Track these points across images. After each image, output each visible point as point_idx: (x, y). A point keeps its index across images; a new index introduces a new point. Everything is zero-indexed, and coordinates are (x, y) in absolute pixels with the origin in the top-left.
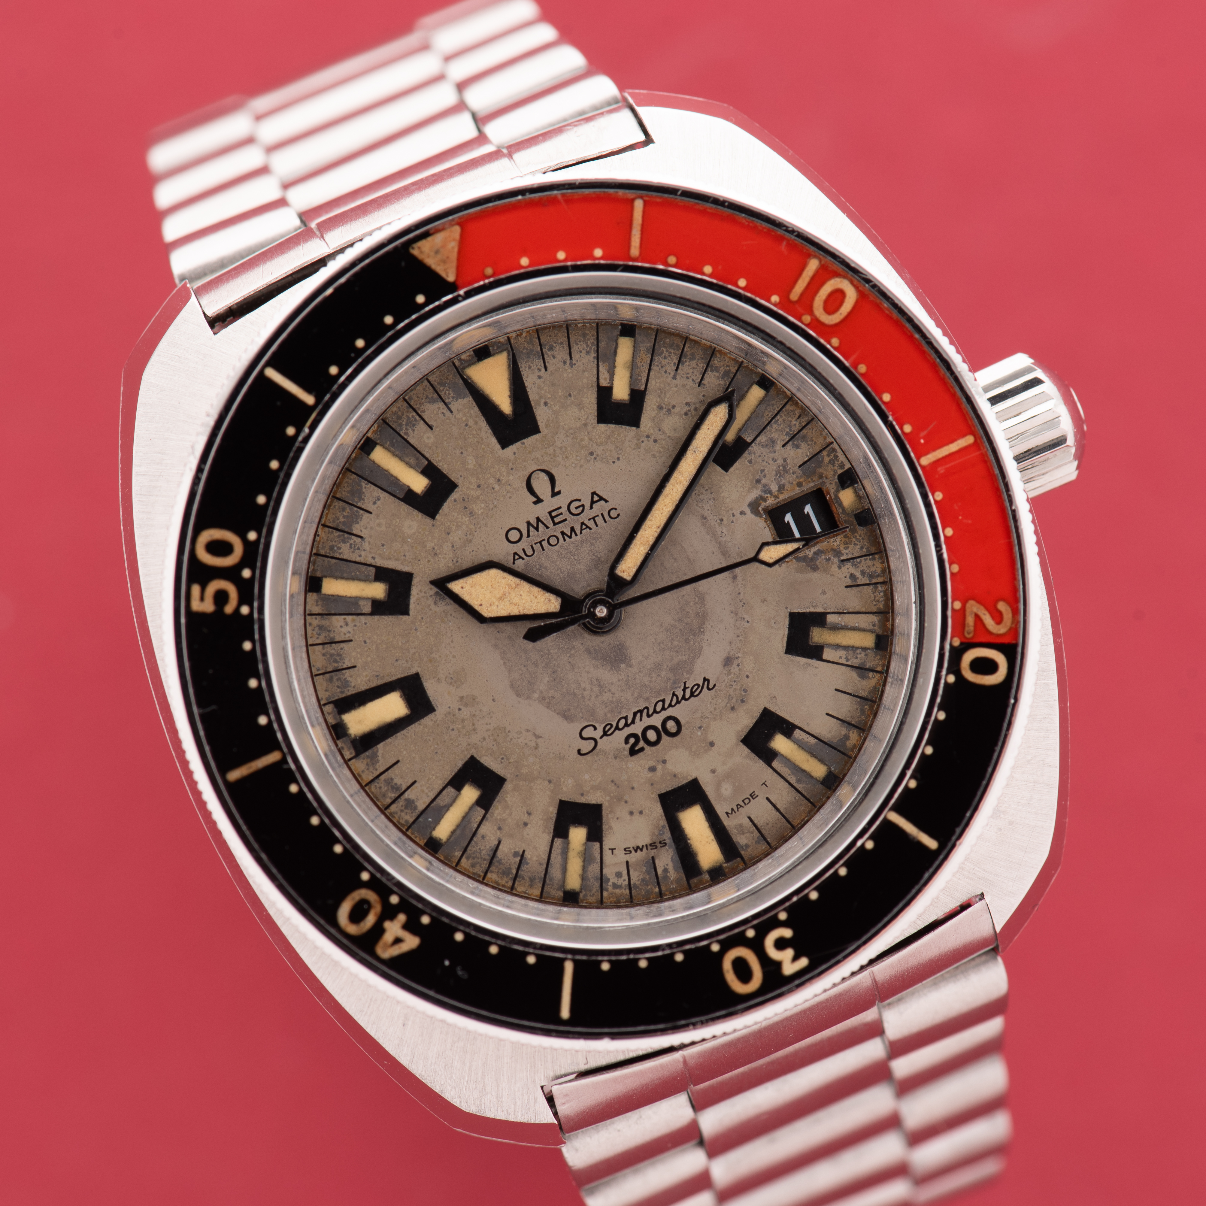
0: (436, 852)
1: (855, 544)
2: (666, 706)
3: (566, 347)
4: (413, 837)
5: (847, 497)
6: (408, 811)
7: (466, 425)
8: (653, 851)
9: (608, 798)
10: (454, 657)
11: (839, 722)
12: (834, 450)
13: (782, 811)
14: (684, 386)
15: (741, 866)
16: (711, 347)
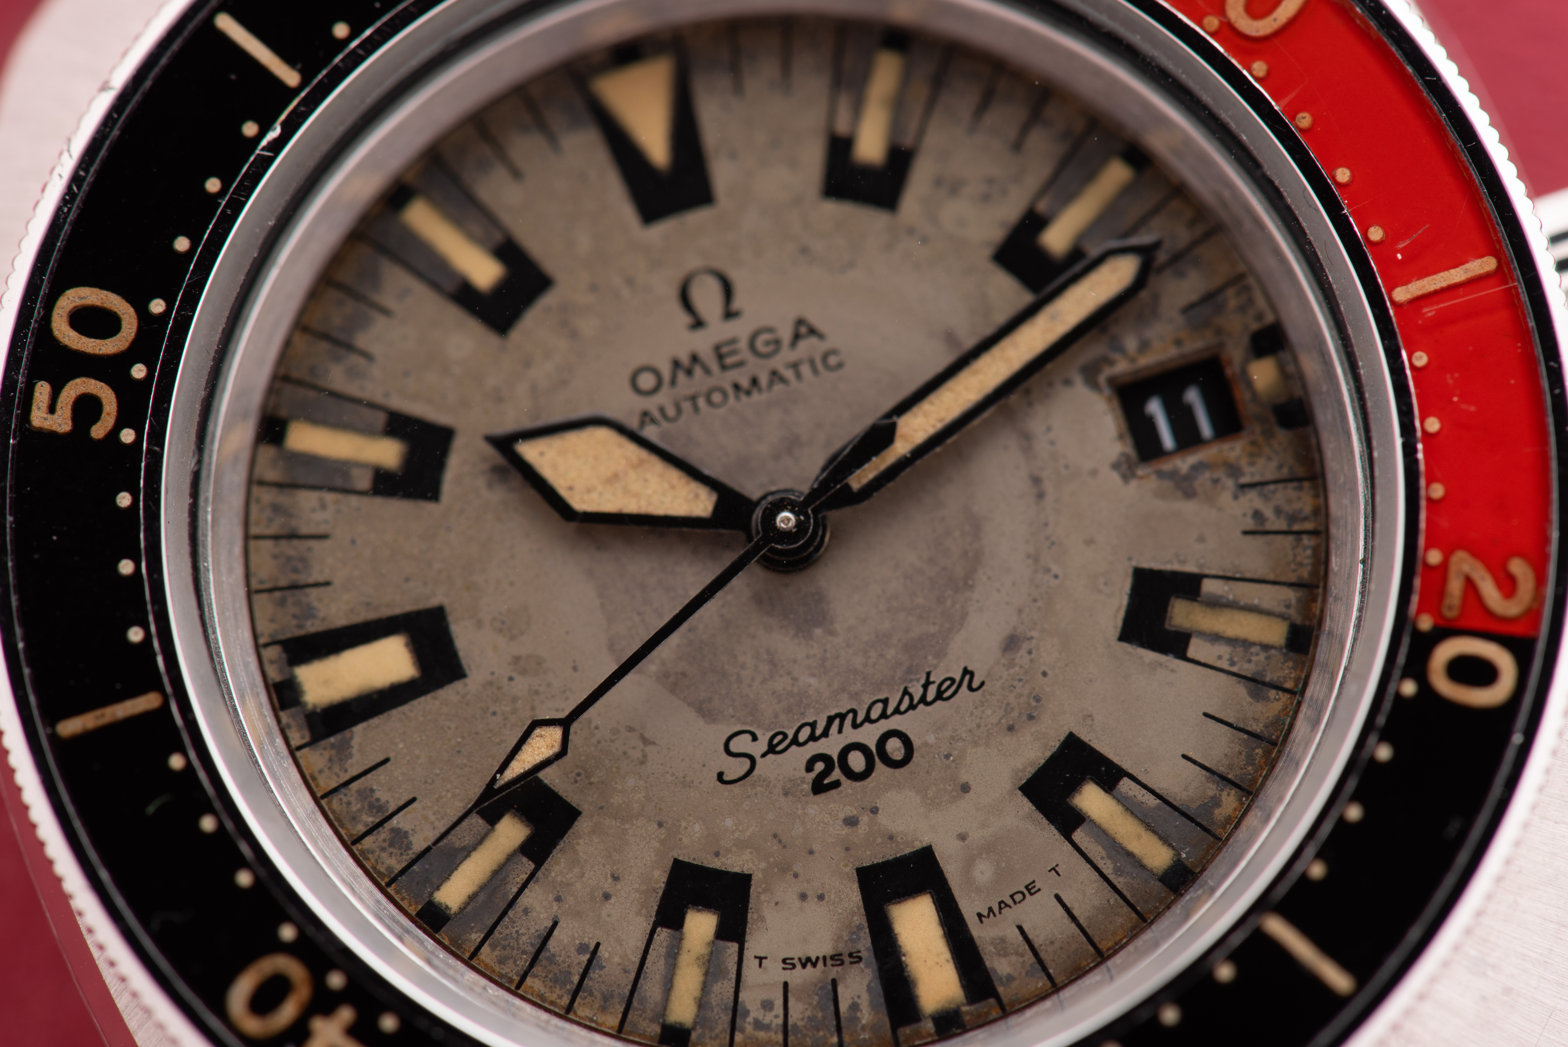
0: (437, 929)
1: (1269, 459)
2: (890, 710)
3: (780, 59)
4: (397, 898)
5: (1263, 373)
6: (394, 851)
7: (585, 179)
8: (835, 969)
9: (763, 865)
10: (512, 584)
11: (1204, 772)
12: (1248, 288)
13: (1082, 921)
15: (995, 1013)
16: (1046, 82)
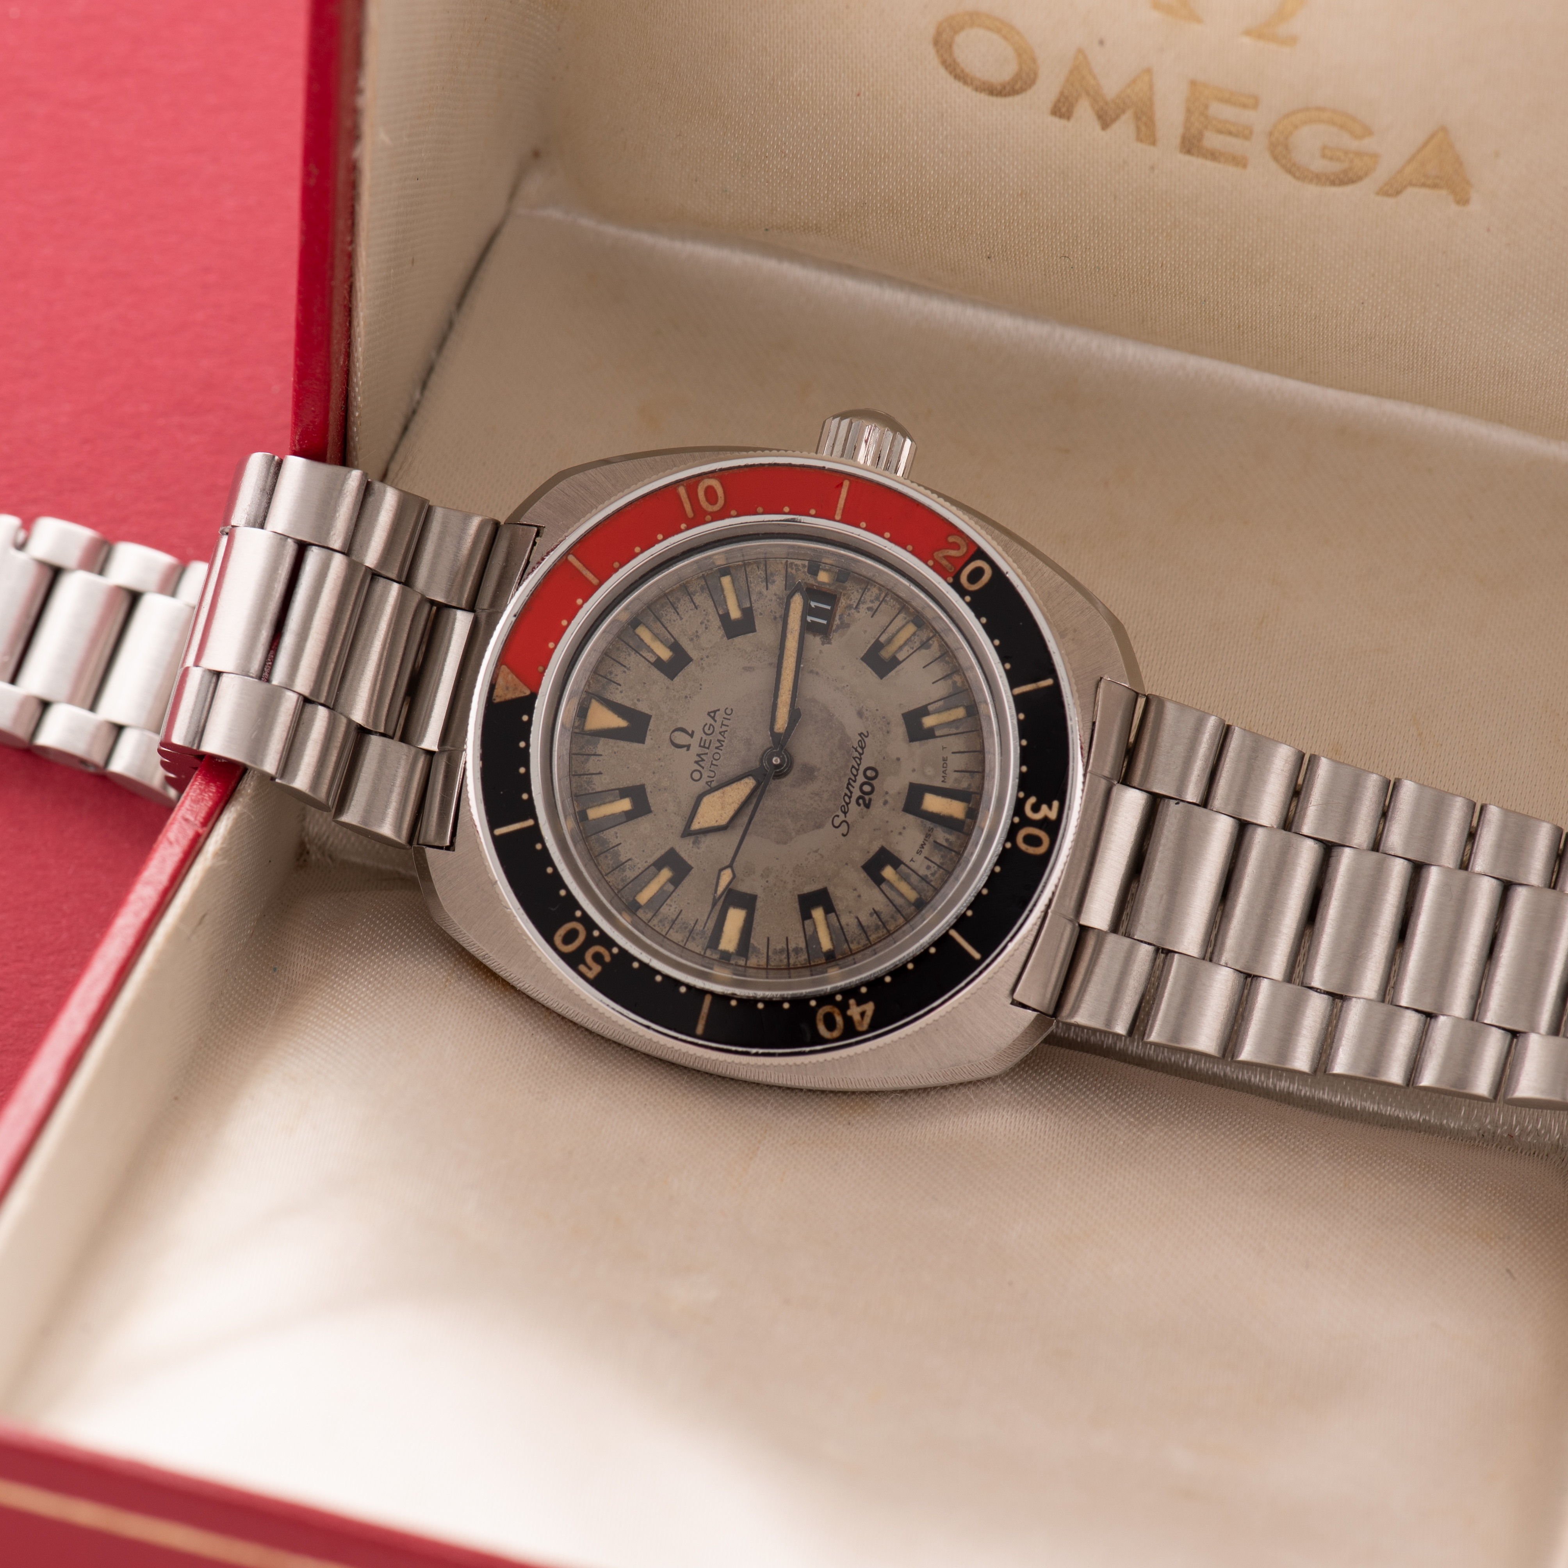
1: (853, 593)
2: (857, 767)
3: (616, 664)
4: (816, 963)
5: (823, 577)
6: (800, 955)
7: (615, 753)
8: (930, 838)
9: (881, 840)
11: (942, 680)
12: (792, 563)
13: (966, 750)
14: (690, 617)
15: (978, 797)
16: (680, 585)
